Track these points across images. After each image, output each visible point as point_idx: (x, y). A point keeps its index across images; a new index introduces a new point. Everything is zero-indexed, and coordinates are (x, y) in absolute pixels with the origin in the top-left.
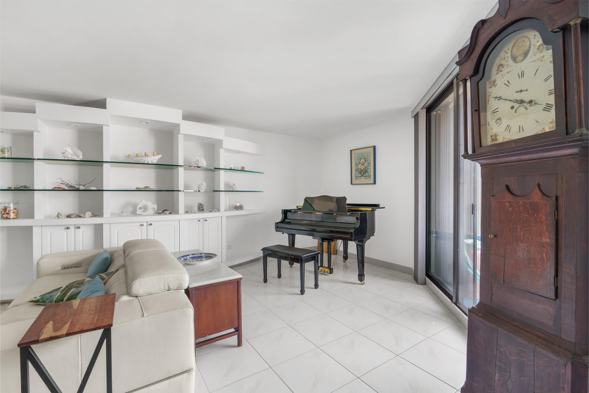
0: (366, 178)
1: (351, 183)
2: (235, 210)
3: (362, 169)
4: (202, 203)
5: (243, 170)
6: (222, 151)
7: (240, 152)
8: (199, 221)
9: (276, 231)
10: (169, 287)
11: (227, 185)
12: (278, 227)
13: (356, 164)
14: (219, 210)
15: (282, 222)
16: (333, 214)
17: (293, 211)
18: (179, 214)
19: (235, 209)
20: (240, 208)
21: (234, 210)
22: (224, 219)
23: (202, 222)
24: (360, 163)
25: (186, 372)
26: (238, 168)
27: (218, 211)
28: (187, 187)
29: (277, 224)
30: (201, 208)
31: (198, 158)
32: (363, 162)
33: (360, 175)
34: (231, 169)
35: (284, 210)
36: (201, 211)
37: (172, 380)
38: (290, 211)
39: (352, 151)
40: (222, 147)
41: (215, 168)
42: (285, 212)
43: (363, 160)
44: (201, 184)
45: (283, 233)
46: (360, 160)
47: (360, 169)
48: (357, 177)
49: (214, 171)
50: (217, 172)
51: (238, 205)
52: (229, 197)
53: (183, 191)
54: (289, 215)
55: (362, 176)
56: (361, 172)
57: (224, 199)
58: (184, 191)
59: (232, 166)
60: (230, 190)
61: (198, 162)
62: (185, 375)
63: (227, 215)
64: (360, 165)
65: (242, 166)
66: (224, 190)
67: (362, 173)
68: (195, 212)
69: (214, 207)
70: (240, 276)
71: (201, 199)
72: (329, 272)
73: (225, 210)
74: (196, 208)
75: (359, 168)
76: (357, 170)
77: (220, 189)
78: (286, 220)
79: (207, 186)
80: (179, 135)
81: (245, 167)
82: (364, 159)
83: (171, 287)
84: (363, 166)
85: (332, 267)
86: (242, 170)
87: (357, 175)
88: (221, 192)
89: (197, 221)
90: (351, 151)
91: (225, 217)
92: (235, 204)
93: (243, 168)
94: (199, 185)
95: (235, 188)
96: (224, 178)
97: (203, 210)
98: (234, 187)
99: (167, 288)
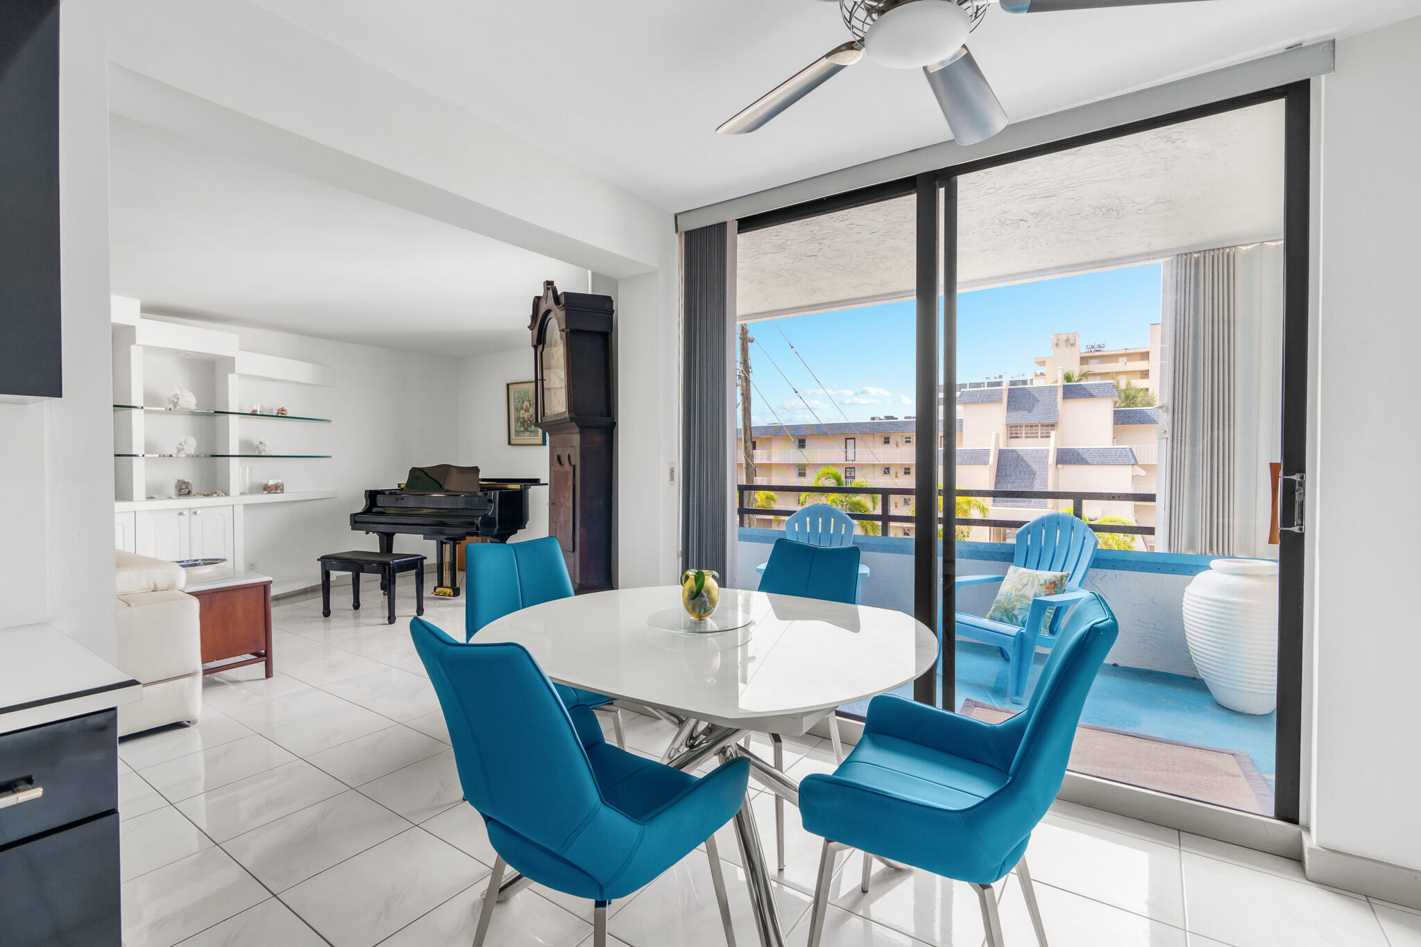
0: (532, 435)
1: (509, 443)
2: (266, 492)
3: (526, 418)
4: (186, 480)
5: (281, 415)
6: (232, 379)
7: (274, 380)
8: (181, 514)
9: (352, 529)
10: (155, 586)
11: (245, 444)
12: (355, 522)
13: (517, 410)
14: (227, 494)
15: (367, 511)
16: (459, 495)
17: (386, 492)
18: (135, 499)
19: (264, 490)
20: (277, 488)
21: (261, 493)
22: (240, 510)
23: (188, 516)
24: (522, 408)
25: (189, 675)
26: (272, 410)
27: (225, 494)
28: (150, 447)
29: (353, 516)
30: (184, 490)
31: (177, 391)
32: (527, 407)
33: (522, 429)
34: (254, 414)
35: (370, 491)
36: (185, 494)
37: (171, 683)
38: (382, 492)
39: (511, 387)
40: (233, 371)
41: (216, 412)
42: (372, 496)
43: (526, 403)
44: (185, 442)
45: (367, 533)
46: (523, 403)
47: (523, 418)
48: (517, 432)
49: (215, 416)
50: (221, 418)
51: (271, 483)
52: (251, 468)
53: (143, 456)
54: (380, 500)
55: (526, 430)
56: (524, 424)
57: (239, 473)
58: (146, 455)
59: (257, 407)
60: (252, 454)
61: (178, 399)
62: (188, 679)
63: (246, 503)
64: (523, 411)
65: (280, 407)
66: (238, 454)
67: (526, 426)
68: (171, 498)
69: (214, 486)
70: (270, 578)
71: (184, 471)
72: (452, 594)
73: (241, 494)
74: (172, 491)
75: (521, 416)
76: (518, 419)
77: (229, 453)
78: (375, 510)
79: (197, 445)
80: (133, 348)
81: (286, 408)
82: (528, 401)
83: (159, 585)
84: (527, 414)
85: (458, 586)
86: (279, 415)
87: (517, 429)
88: (231, 458)
89: (176, 513)
90: (508, 385)
91: (242, 506)
92: (265, 482)
93: (283, 410)
94: (181, 444)
95: (264, 451)
96: (237, 432)
97: (189, 492)
98: (261, 447)
99: (152, 587)
